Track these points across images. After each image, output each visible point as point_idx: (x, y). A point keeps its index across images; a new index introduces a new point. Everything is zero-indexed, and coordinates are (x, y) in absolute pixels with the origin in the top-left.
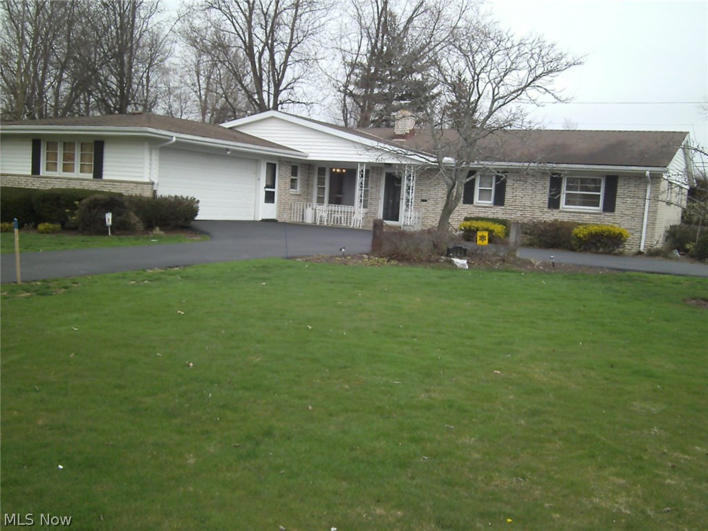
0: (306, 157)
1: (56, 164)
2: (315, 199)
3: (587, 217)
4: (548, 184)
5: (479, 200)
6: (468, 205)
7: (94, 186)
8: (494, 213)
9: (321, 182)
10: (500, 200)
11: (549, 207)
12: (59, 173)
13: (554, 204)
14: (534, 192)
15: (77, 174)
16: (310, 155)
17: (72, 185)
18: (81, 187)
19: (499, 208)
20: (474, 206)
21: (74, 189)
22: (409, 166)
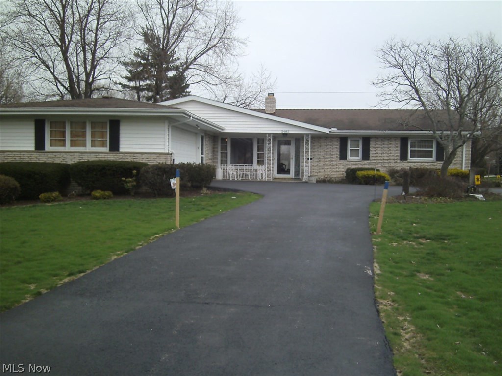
0: (223, 130)
1: (64, 140)
2: (219, 161)
3: (426, 164)
4: (399, 144)
5: (350, 157)
6: (344, 161)
7: (112, 157)
8: (362, 165)
9: (224, 148)
10: (366, 156)
11: (401, 160)
12: (68, 148)
13: (404, 157)
14: (390, 150)
15: (89, 148)
16: (226, 128)
17: (85, 158)
18: (97, 159)
19: (366, 162)
20: (348, 161)
21: (88, 161)
22: (308, 135)
